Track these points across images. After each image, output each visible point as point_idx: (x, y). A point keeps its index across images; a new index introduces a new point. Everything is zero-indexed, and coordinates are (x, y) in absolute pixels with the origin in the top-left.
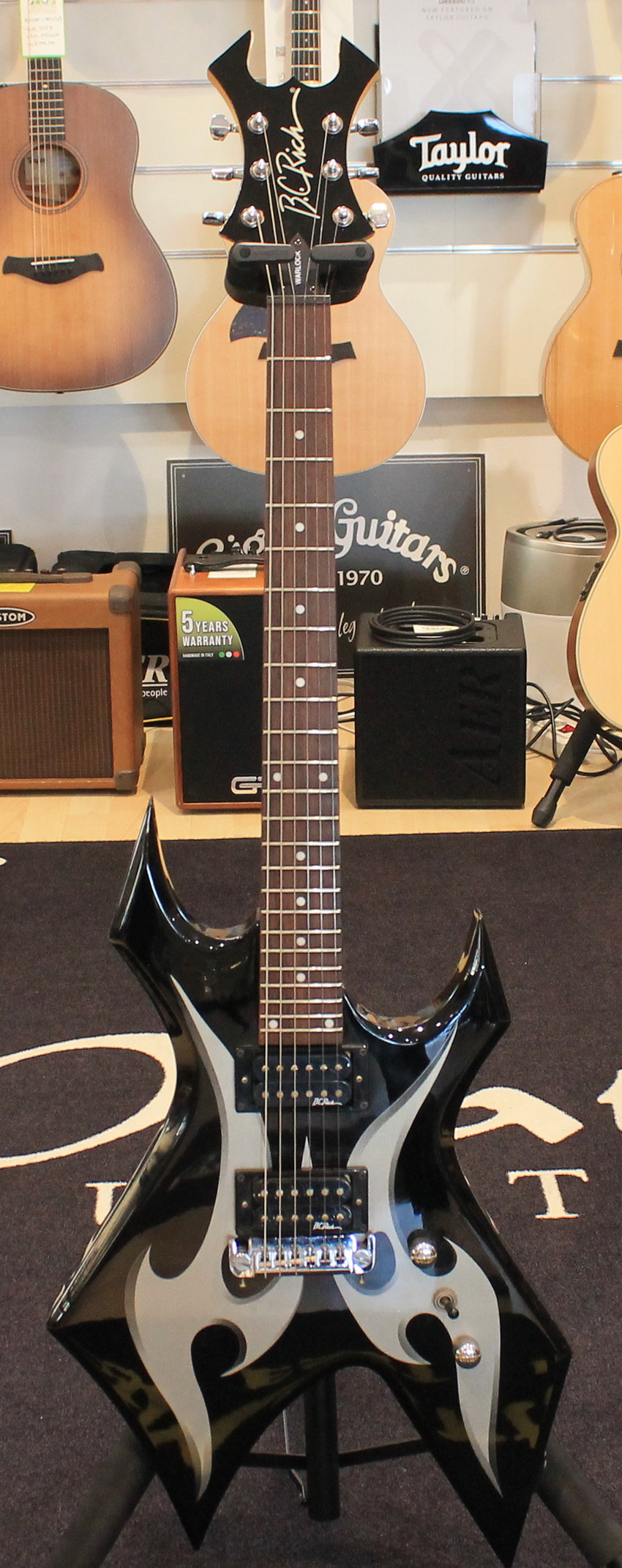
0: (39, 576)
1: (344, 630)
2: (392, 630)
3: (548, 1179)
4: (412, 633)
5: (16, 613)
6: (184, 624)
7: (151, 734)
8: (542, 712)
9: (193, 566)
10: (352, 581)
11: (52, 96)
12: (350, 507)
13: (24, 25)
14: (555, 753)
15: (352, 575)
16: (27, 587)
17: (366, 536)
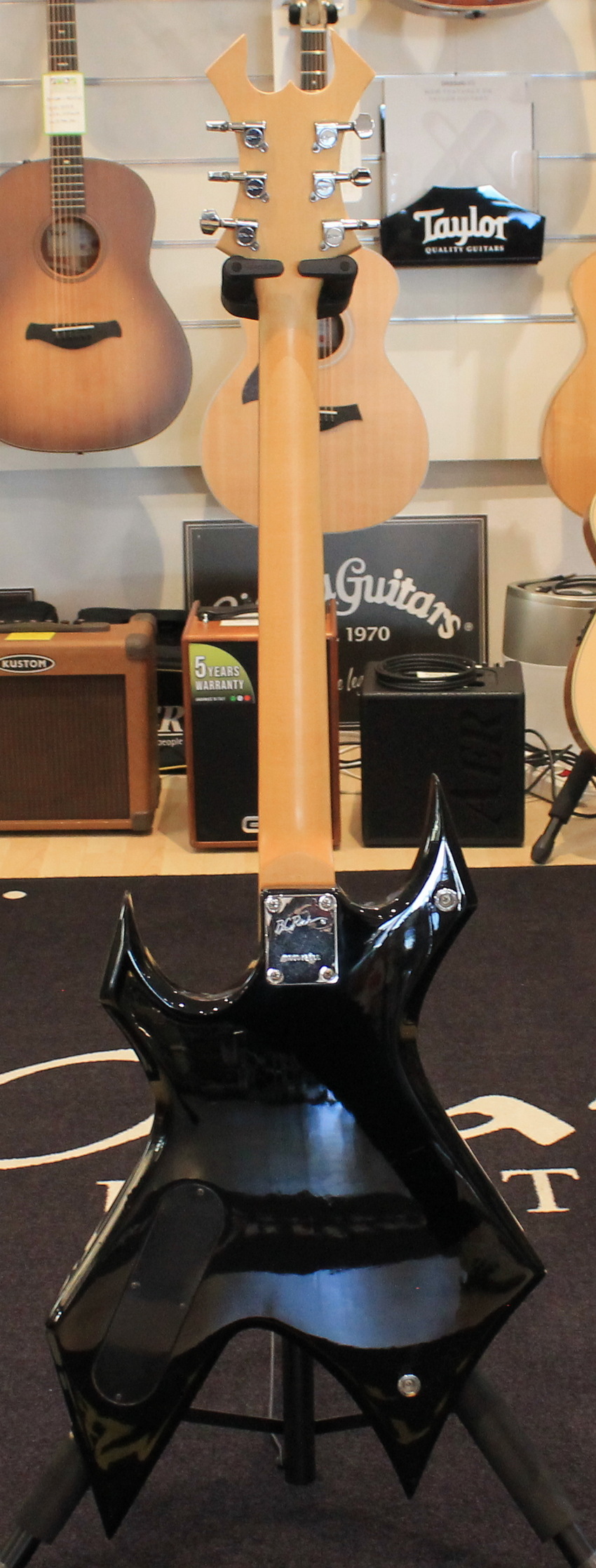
0: (59, 625)
1: (353, 684)
2: (397, 675)
3: (540, 1179)
4: (413, 678)
5: (36, 659)
6: (197, 669)
7: (166, 781)
8: (540, 758)
9: (206, 615)
10: (360, 638)
11: (73, 171)
12: (358, 566)
13: (46, 103)
14: (553, 795)
15: (360, 632)
16: (47, 636)
17: (374, 594)
